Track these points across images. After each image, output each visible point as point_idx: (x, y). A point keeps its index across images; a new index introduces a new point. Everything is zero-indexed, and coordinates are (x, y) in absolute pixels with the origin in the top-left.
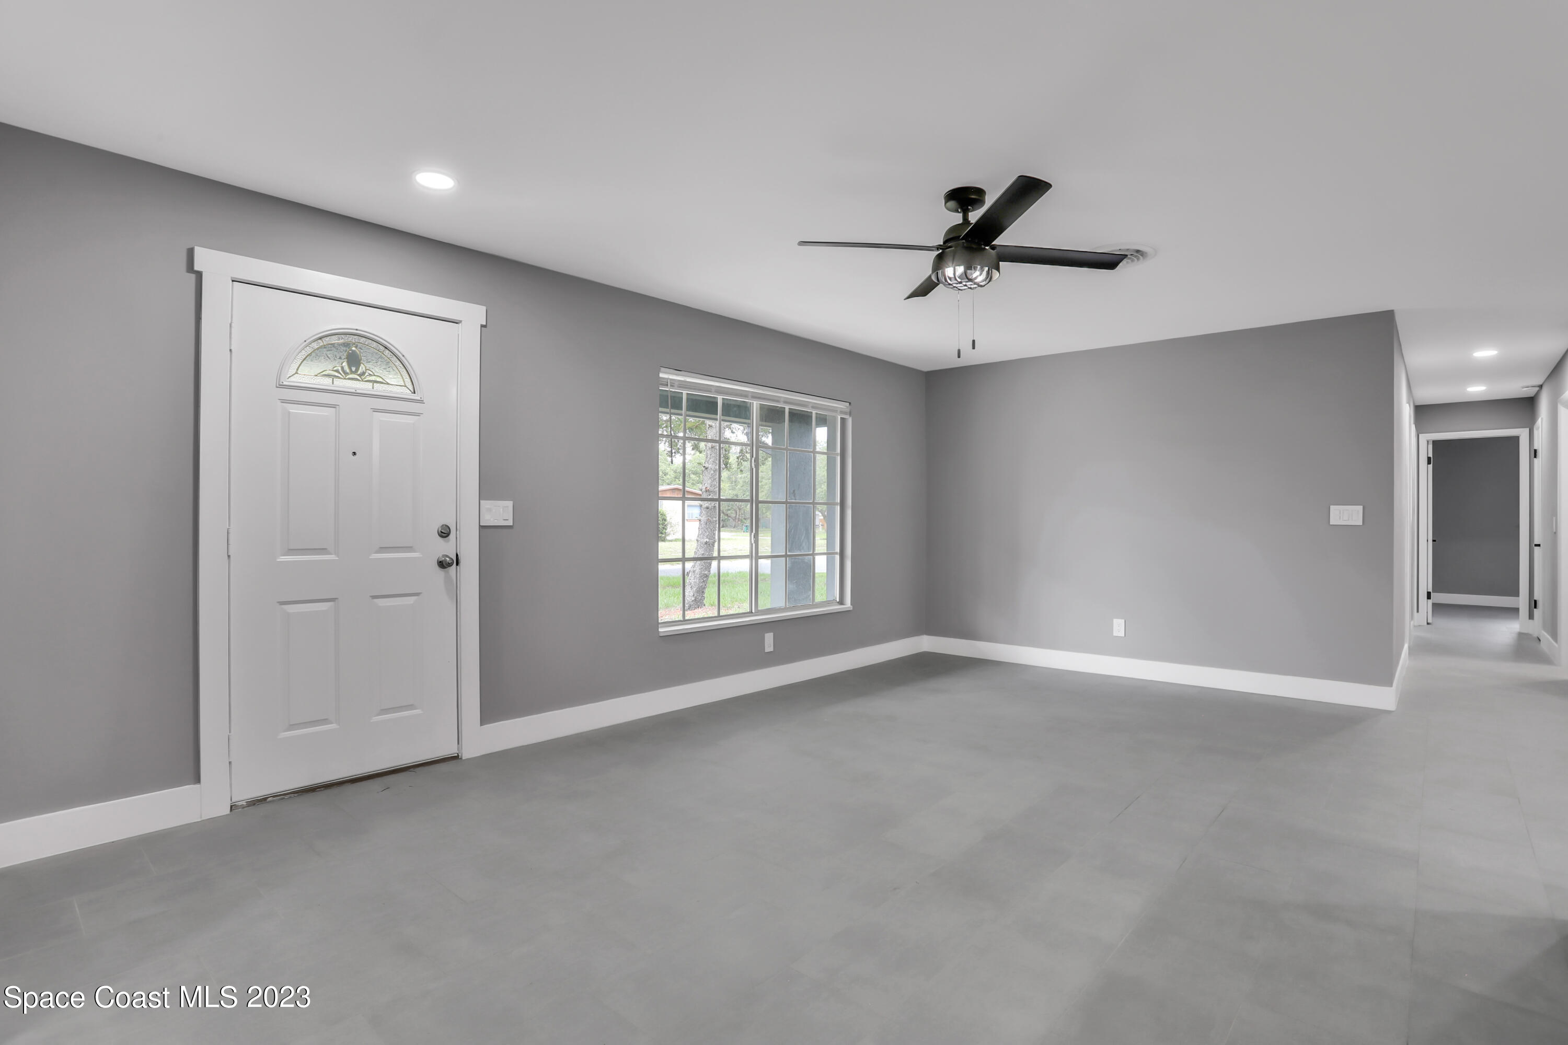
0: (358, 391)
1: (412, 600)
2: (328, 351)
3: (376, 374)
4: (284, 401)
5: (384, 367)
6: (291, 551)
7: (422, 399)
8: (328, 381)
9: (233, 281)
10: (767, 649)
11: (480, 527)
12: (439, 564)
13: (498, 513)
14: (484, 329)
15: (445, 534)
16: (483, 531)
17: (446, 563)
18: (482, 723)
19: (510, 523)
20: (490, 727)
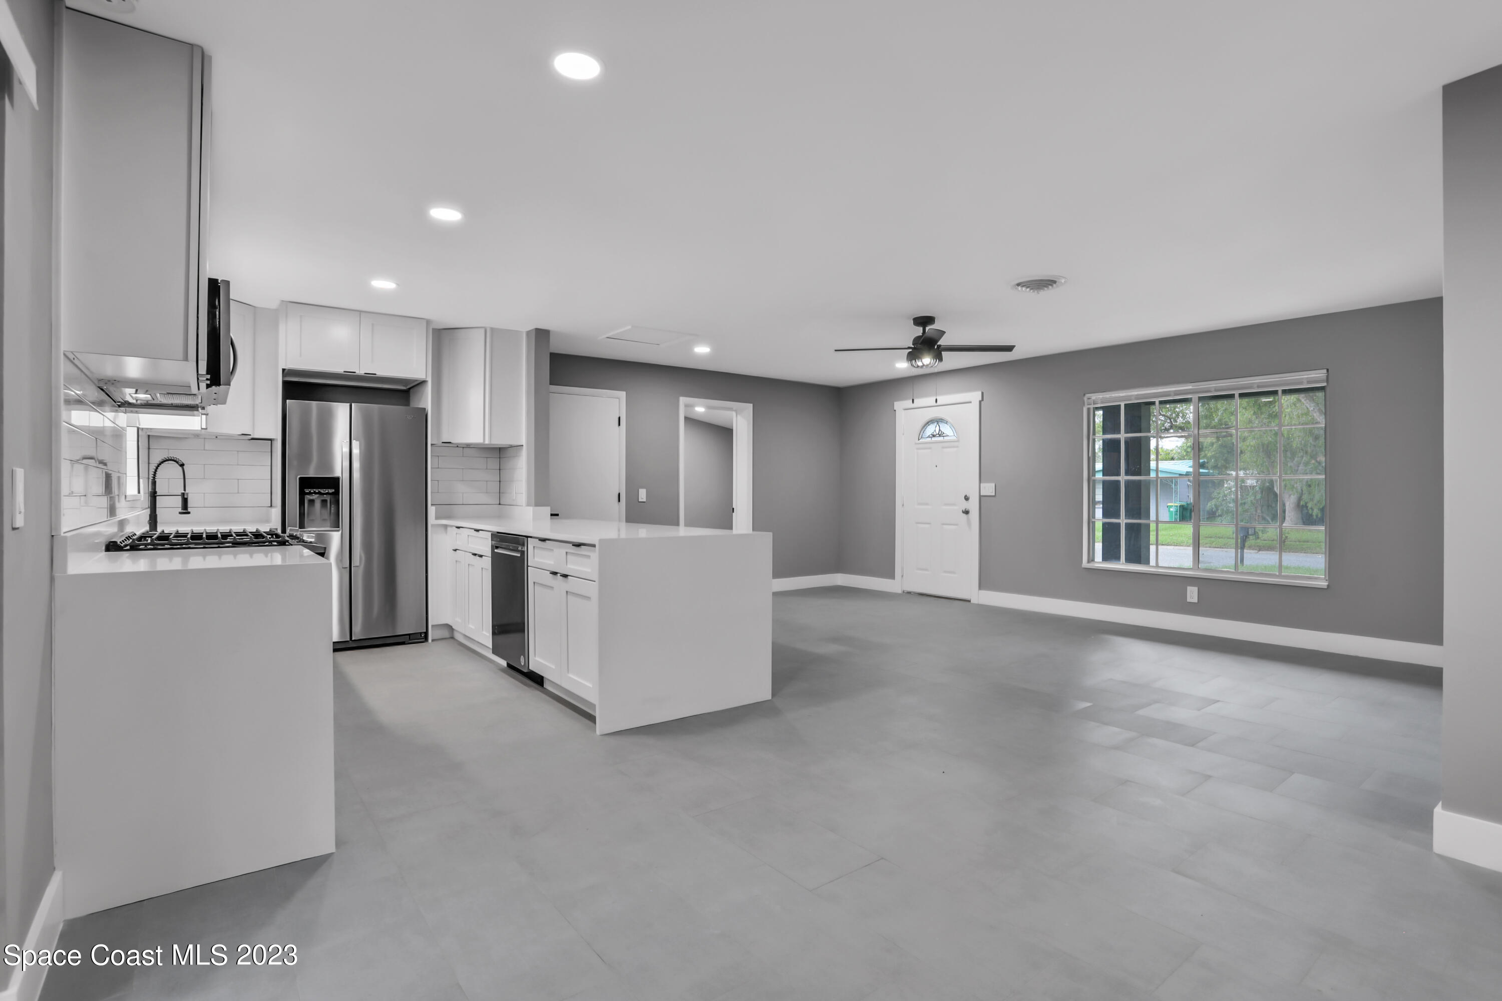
0: (938, 441)
2: (930, 427)
3: (944, 433)
4: (917, 449)
6: (919, 504)
8: (929, 439)
9: (903, 410)
10: (1189, 600)
11: (980, 496)
12: (963, 512)
13: (989, 489)
14: (982, 402)
15: (967, 498)
16: (982, 498)
17: (966, 512)
18: (980, 588)
19: (994, 494)
20: (983, 592)
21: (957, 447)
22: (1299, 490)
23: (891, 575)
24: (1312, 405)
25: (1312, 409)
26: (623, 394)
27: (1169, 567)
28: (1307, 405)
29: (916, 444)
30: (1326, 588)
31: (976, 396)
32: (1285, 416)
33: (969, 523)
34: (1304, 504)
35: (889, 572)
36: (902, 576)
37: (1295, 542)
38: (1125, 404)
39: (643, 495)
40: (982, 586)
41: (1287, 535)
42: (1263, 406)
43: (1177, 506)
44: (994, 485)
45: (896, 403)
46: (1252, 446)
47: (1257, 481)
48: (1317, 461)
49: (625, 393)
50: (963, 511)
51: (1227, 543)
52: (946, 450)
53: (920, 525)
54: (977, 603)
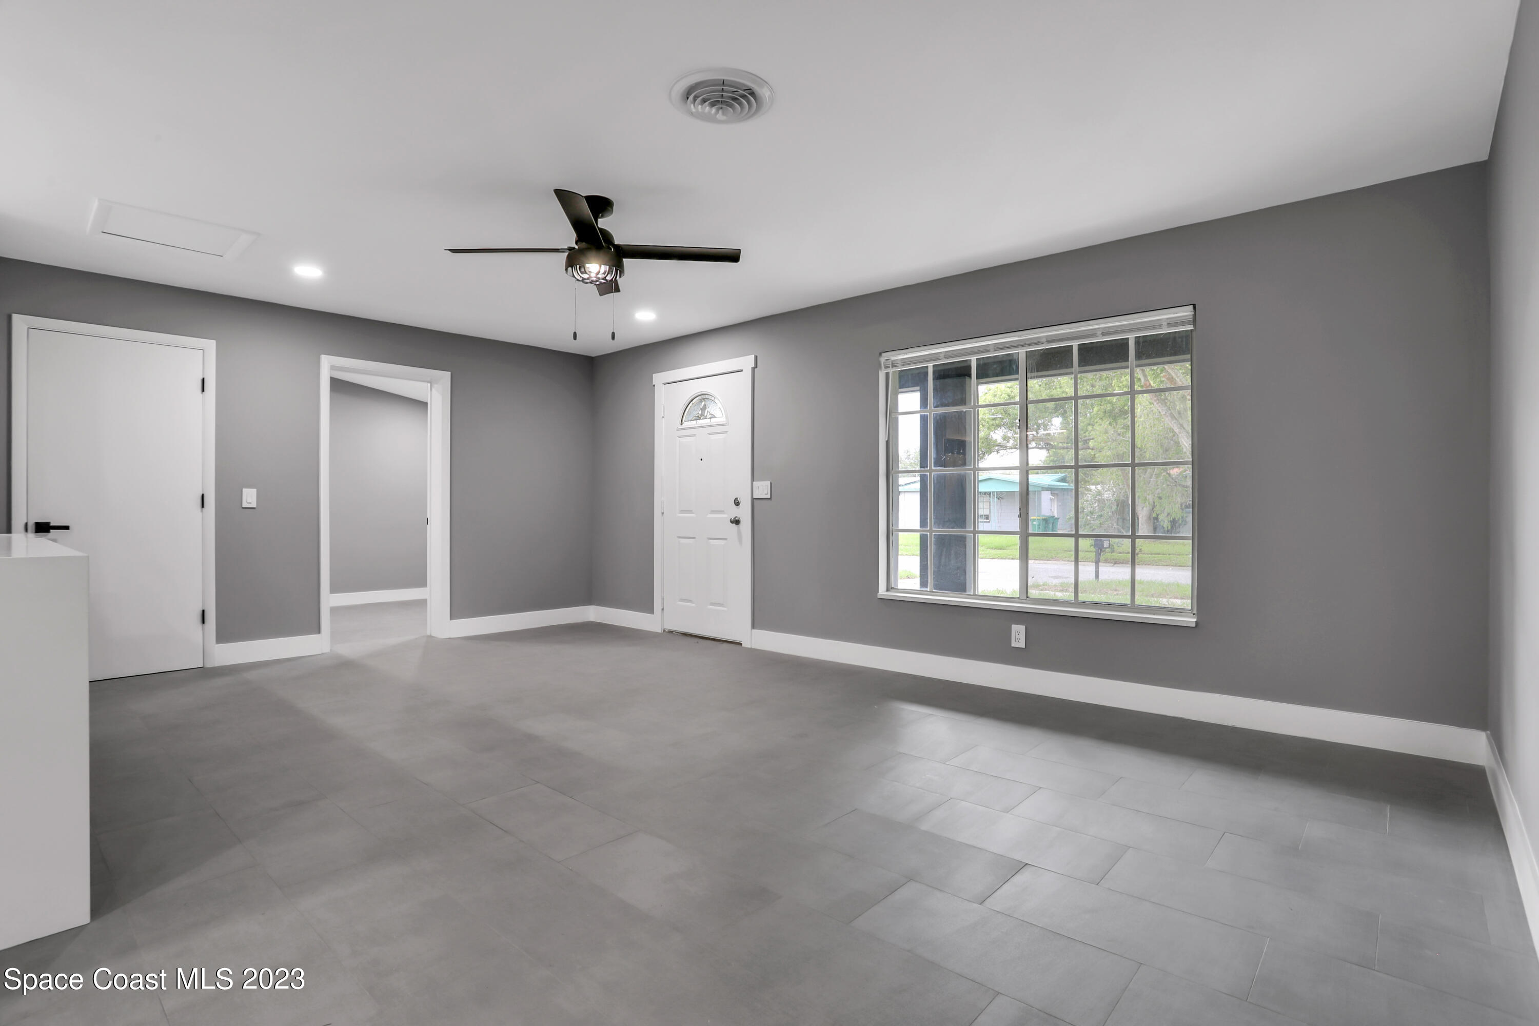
0: (703, 425)
2: (694, 406)
3: (712, 414)
4: (679, 437)
5: (715, 408)
6: (682, 512)
7: (728, 423)
8: (694, 422)
9: (663, 385)
10: (1014, 644)
11: (753, 500)
12: (732, 522)
13: (763, 489)
14: (755, 369)
15: (737, 503)
16: (755, 501)
17: (736, 522)
18: (753, 626)
19: (769, 496)
20: (757, 632)
21: (726, 432)
22: (1151, 502)
23: (648, 607)
24: (1164, 408)
25: (1164, 413)
26: (210, 345)
27: (989, 596)
28: (1159, 408)
29: (678, 430)
30: (1194, 626)
31: (747, 362)
32: (1139, 426)
33: (740, 538)
34: (1156, 516)
35: (646, 604)
36: (663, 609)
37: (1148, 554)
38: (934, 366)
39: (250, 497)
40: (755, 624)
41: (1140, 547)
42: (1118, 417)
43: (1040, 520)
44: (769, 483)
45: (655, 376)
46: (1108, 457)
47: (1114, 494)
48: (1167, 473)
49: (214, 342)
50: (732, 520)
51: (1085, 557)
52: (713, 437)
53: (683, 541)
54: (750, 647)
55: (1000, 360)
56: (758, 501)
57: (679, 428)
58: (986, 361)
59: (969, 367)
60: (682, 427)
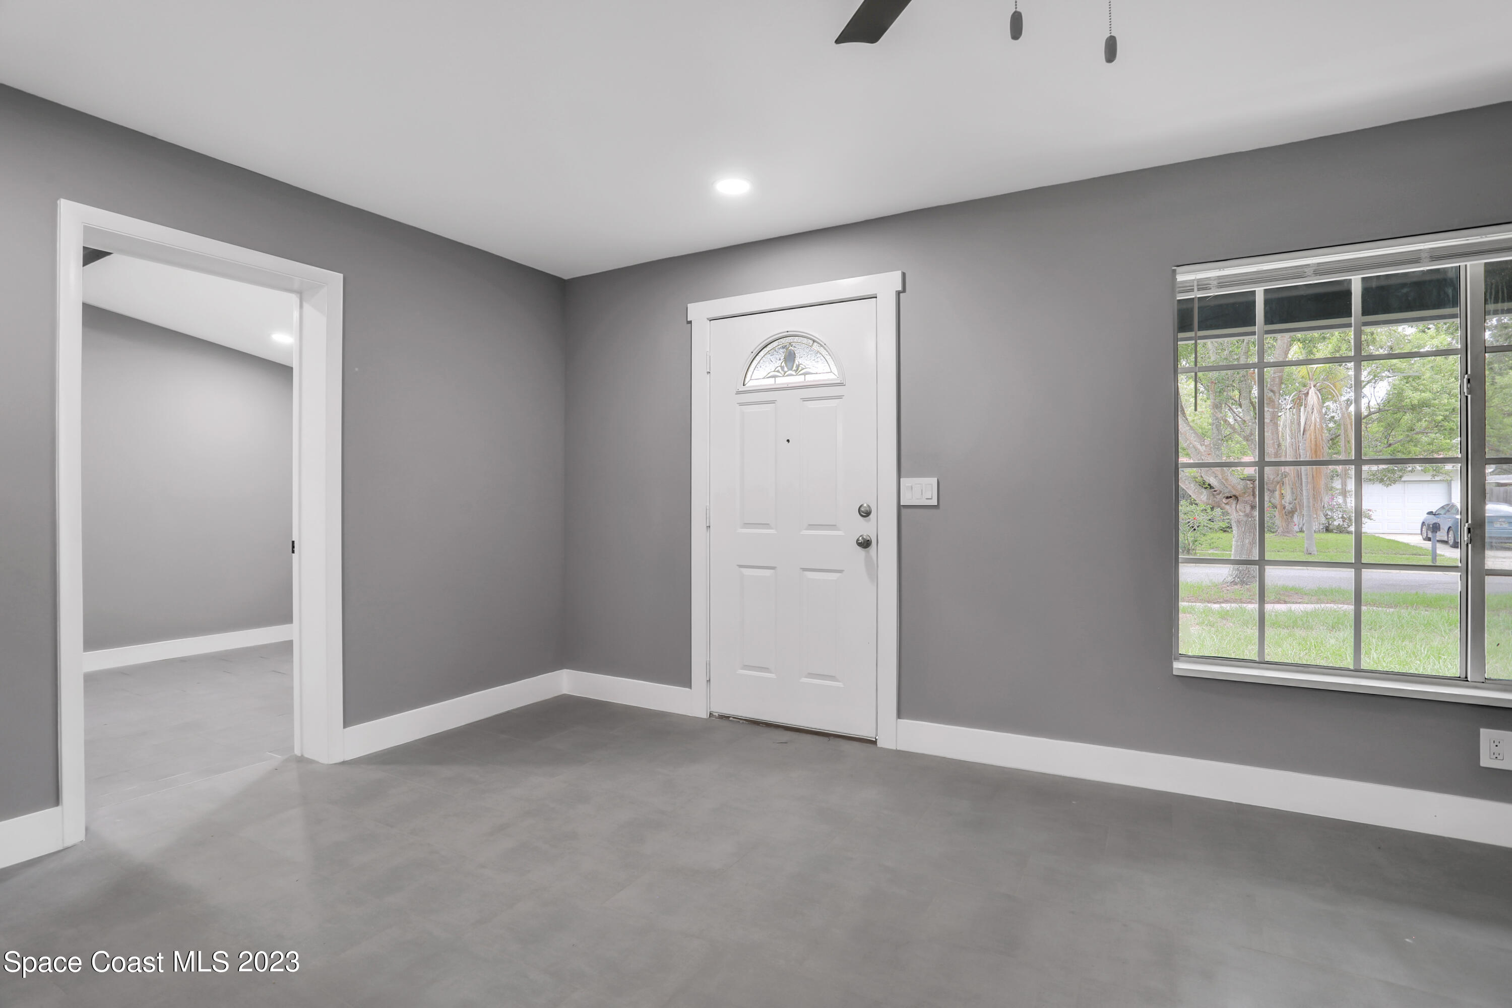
0: (789, 386)
1: (834, 576)
2: (771, 356)
3: (807, 367)
4: (741, 404)
5: (814, 359)
6: (747, 525)
7: (842, 382)
8: (771, 381)
9: (710, 320)
10: (1487, 761)
11: (900, 507)
12: (858, 544)
13: (921, 490)
14: (903, 294)
15: (865, 512)
16: (904, 511)
17: (865, 544)
18: (899, 715)
19: (934, 502)
20: (907, 724)
21: (840, 397)
23: (681, 675)
27: (1387, 673)
29: (738, 393)
31: (890, 281)
33: (872, 570)
35: (677, 671)
36: (709, 681)
38: (1266, 291)
40: (904, 709)
44: (933, 481)
45: (691, 307)
50: (858, 540)
52: (811, 405)
53: (746, 571)
54: (894, 748)
55: (1415, 280)
56: (909, 510)
57: (740, 390)
58: (1384, 283)
59: (1348, 294)
60: (744, 389)
